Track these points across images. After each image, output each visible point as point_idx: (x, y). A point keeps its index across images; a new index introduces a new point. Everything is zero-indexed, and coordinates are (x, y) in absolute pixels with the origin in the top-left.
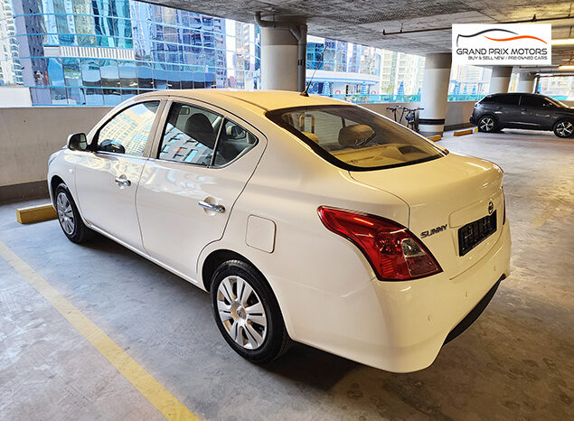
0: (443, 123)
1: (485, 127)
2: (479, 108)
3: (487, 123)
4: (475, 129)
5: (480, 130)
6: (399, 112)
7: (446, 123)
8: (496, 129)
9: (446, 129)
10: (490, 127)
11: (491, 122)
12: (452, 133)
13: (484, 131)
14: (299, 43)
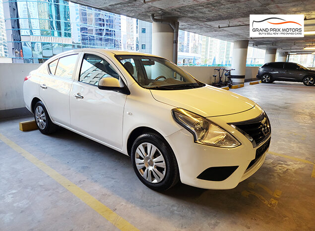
0: (244, 78)
1: (265, 80)
2: (261, 70)
3: (266, 78)
4: (260, 81)
5: (262, 82)
6: (221, 71)
7: (246, 78)
8: (271, 82)
9: (246, 81)
10: (268, 80)
11: (268, 77)
12: (249, 83)
13: (265, 82)
14: (175, 31)
